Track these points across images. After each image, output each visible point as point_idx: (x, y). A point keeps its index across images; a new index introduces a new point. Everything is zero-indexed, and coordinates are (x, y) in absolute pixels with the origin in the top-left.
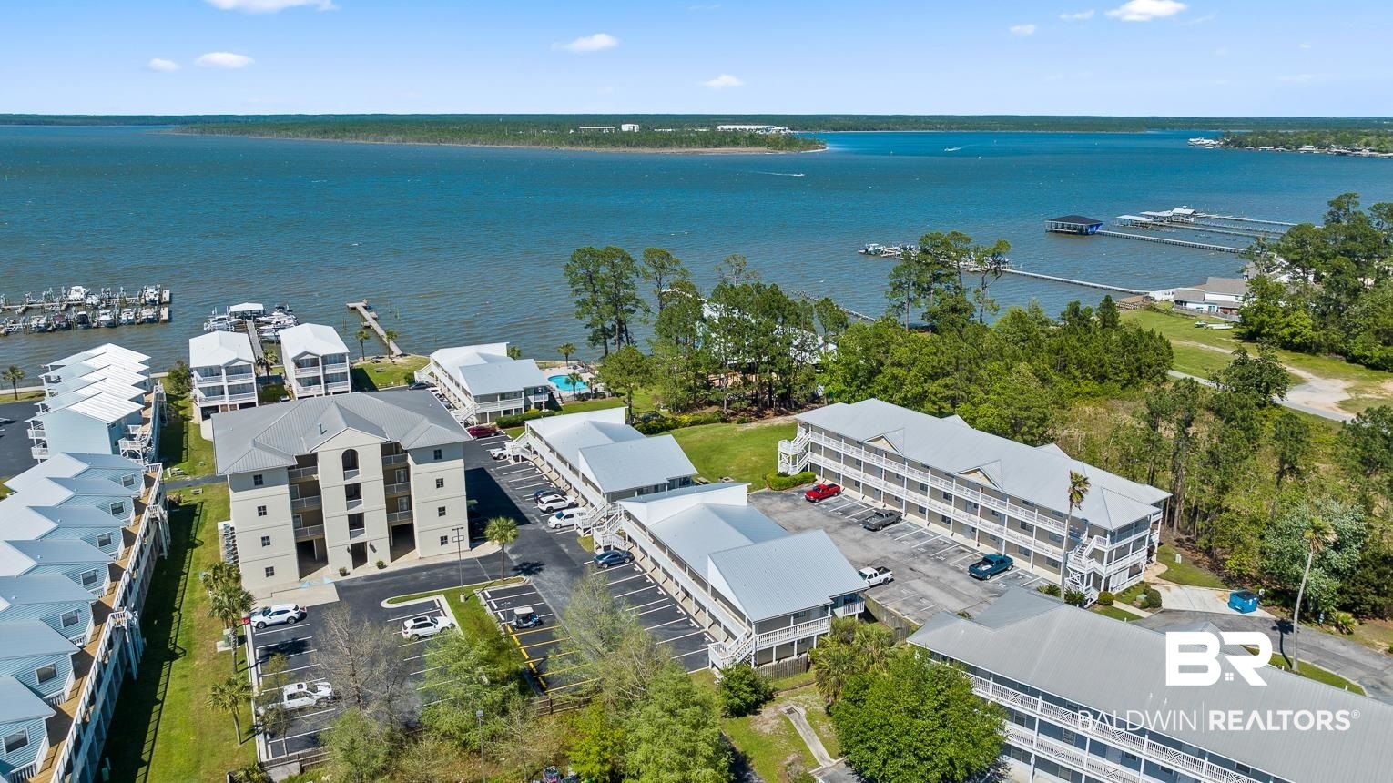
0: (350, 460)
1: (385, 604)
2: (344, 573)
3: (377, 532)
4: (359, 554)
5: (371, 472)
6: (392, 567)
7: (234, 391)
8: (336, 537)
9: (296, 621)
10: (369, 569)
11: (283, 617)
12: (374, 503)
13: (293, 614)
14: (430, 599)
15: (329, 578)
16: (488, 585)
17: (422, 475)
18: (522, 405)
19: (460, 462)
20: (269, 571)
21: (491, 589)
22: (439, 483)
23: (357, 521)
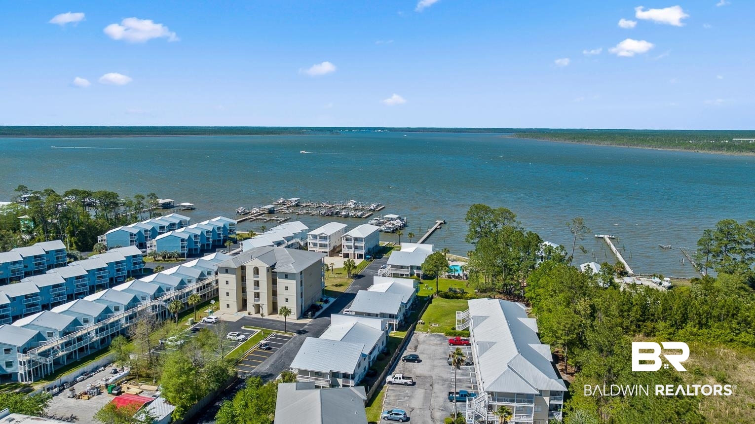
0: (256, 271)
1: (243, 328)
2: (249, 314)
3: (264, 300)
4: (258, 308)
5: (263, 277)
6: (267, 317)
7: (321, 246)
8: (251, 301)
9: (214, 323)
10: (259, 316)
11: (210, 320)
12: (264, 289)
13: (214, 320)
14: (256, 330)
15: (245, 314)
16: (280, 332)
17: (281, 283)
18: (408, 273)
19: (294, 282)
20: (228, 306)
21: (278, 334)
22: (287, 288)
23: (257, 295)
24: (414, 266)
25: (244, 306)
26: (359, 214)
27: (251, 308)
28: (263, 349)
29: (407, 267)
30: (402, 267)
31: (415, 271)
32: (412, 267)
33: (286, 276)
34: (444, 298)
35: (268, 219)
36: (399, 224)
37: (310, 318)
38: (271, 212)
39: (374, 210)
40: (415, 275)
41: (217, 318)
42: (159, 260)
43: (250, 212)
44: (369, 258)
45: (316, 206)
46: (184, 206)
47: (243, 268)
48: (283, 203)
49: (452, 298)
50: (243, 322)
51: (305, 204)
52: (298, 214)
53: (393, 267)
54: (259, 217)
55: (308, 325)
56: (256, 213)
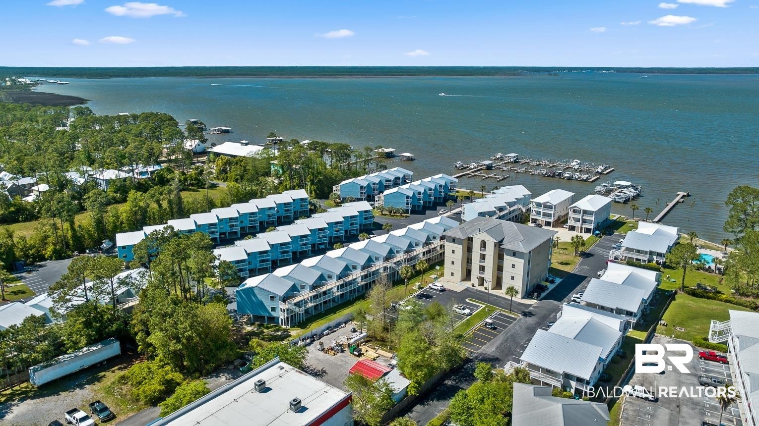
0: (484, 244)
1: (467, 300)
2: (473, 285)
3: (489, 275)
4: (482, 281)
5: (490, 252)
6: (491, 291)
7: (545, 215)
8: (475, 272)
9: (439, 291)
10: (482, 289)
11: (436, 288)
12: (489, 263)
13: (439, 288)
14: (481, 305)
15: (468, 284)
16: (504, 311)
17: (508, 260)
18: (646, 259)
19: (522, 261)
20: (452, 274)
21: (503, 313)
22: (513, 266)
23: (482, 269)
24: (654, 252)
25: (467, 276)
26: (585, 177)
27: (474, 280)
28: (489, 328)
29: (646, 253)
30: (638, 251)
31: (655, 257)
32: (651, 253)
33: (514, 254)
34: (690, 295)
35: (487, 176)
36: (632, 194)
37: (535, 299)
38: (489, 168)
39: (601, 173)
40: (654, 262)
41: (442, 286)
42: (386, 215)
43: (467, 167)
44: (598, 234)
45: (535, 163)
46: (405, 157)
47: (470, 239)
48: (501, 159)
49: (701, 297)
50: (467, 293)
51: (523, 161)
52: (517, 172)
53: (628, 250)
54: (477, 174)
55: (533, 307)
56: (474, 169)
